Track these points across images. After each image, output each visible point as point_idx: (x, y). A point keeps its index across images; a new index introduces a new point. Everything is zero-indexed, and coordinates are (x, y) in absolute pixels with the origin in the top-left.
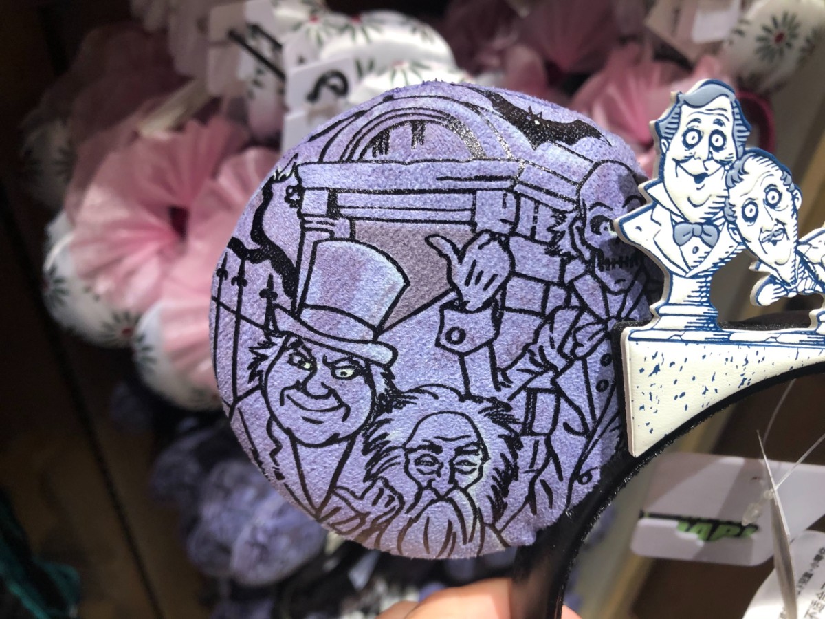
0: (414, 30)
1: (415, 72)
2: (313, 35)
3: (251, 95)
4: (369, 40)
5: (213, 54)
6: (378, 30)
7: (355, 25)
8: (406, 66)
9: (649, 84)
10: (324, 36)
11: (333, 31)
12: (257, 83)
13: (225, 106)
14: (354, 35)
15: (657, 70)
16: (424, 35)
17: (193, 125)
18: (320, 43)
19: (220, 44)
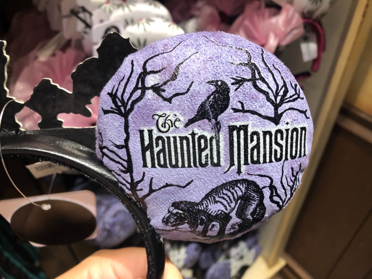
0: (150, 4)
1: (148, 23)
2: (107, 9)
3: (83, 38)
4: (130, 11)
5: (65, 21)
6: (134, 5)
7: (124, 4)
8: (144, 21)
9: (264, 18)
10: (112, 9)
11: (116, 7)
12: (85, 33)
13: (73, 43)
14: (123, 9)
15: (267, 12)
16: (155, 6)
17: (59, 53)
18: (111, 12)
19: (67, 16)
